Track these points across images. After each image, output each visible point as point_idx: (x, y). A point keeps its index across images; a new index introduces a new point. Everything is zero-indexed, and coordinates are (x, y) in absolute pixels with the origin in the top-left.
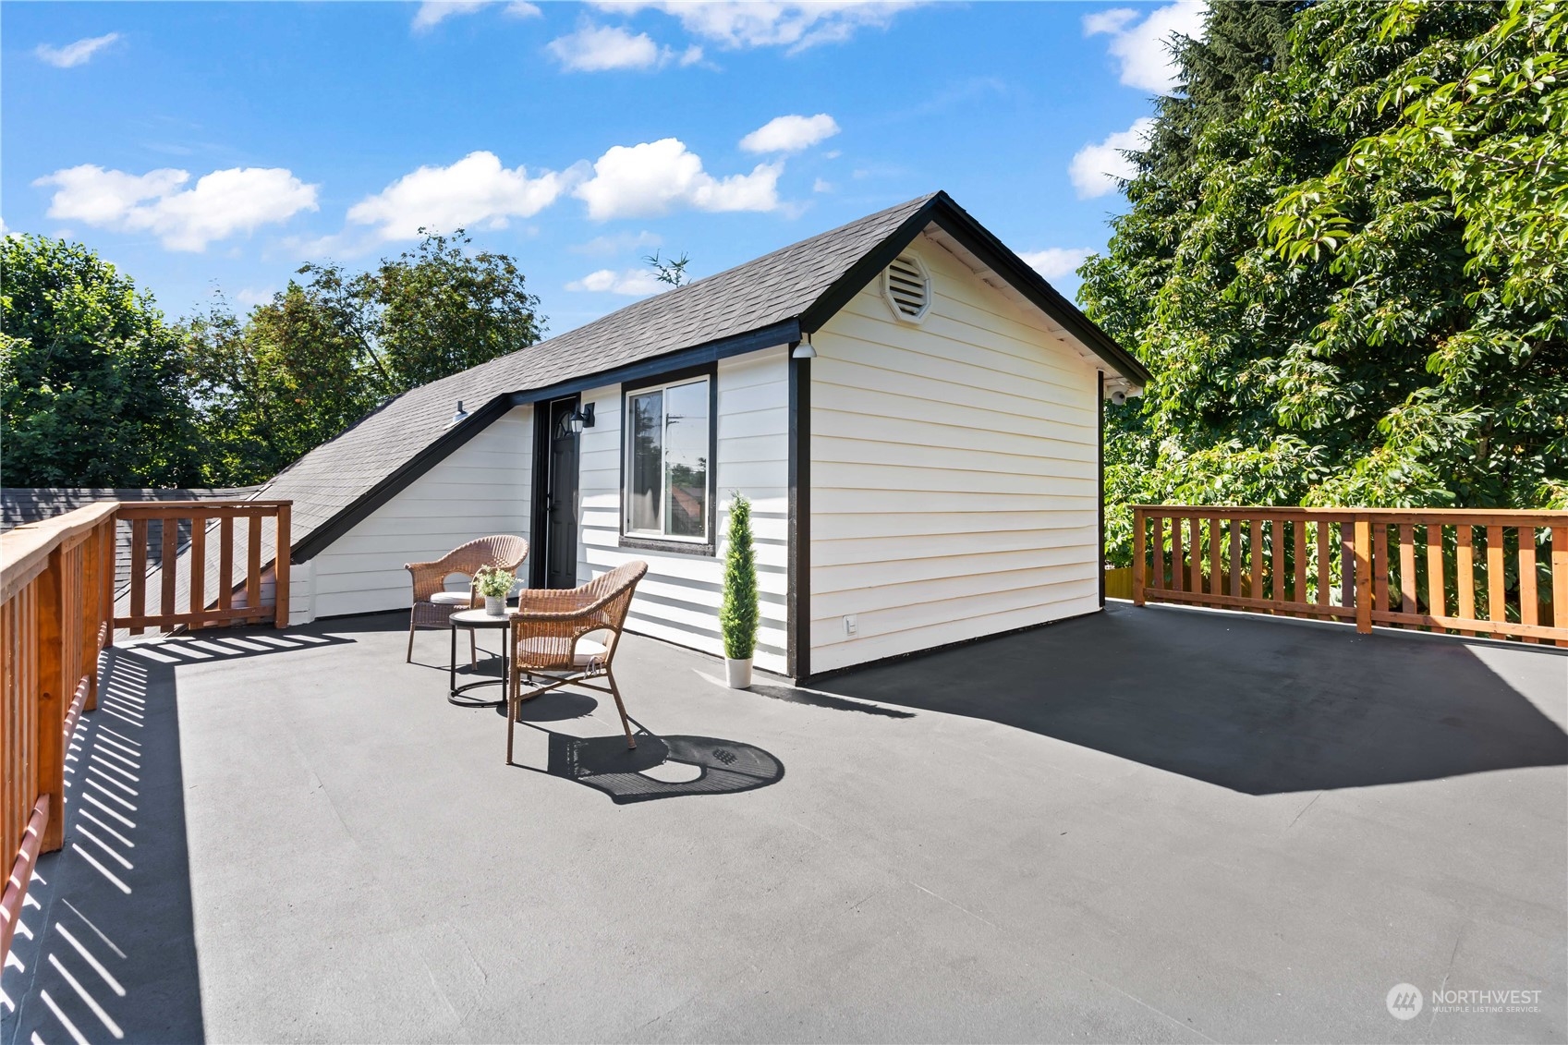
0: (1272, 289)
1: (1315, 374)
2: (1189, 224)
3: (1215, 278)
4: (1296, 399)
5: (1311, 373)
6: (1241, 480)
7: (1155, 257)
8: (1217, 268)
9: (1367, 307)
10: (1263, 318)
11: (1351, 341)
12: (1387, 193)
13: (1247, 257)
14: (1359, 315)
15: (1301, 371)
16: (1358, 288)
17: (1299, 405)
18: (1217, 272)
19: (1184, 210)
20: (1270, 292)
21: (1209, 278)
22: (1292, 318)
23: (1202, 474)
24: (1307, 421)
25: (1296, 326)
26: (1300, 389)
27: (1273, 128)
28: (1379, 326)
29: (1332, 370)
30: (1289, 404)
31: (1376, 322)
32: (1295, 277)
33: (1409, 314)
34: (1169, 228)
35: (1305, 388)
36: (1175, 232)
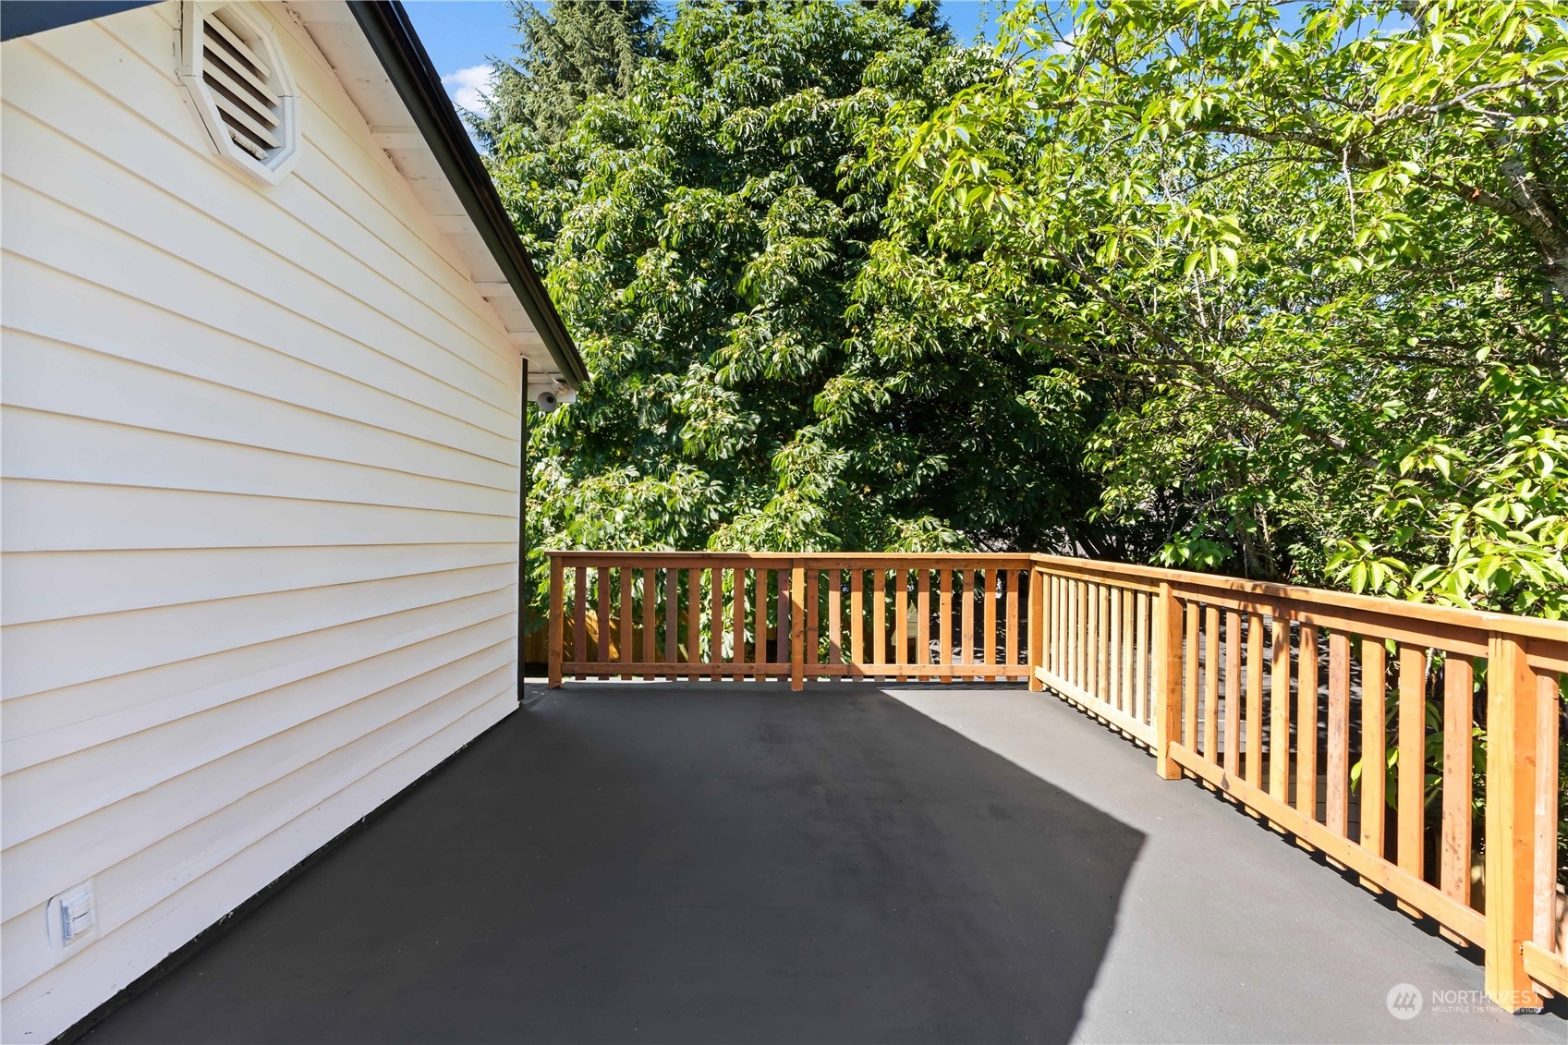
0: (676, 299)
1: (719, 399)
2: (571, 208)
3: (610, 274)
4: (702, 425)
5: (715, 397)
6: (643, 515)
7: (534, 235)
8: (612, 262)
9: (765, 338)
10: (660, 331)
11: (751, 372)
12: (778, 223)
13: (648, 254)
14: (758, 343)
15: (705, 397)
16: (756, 316)
17: (705, 431)
18: (612, 267)
19: (565, 188)
20: (673, 302)
21: (603, 272)
22: (687, 338)
23: (599, 506)
24: (713, 450)
25: (691, 347)
26: (705, 414)
27: (671, 120)
28: (776, 358)
29: (734, 397)
30: (694, 430)
31: (773, 353)
32: (699, 290)
33: (800, 349)
34: (551, 205)
35: (710, 413)
36: (557, 210)
